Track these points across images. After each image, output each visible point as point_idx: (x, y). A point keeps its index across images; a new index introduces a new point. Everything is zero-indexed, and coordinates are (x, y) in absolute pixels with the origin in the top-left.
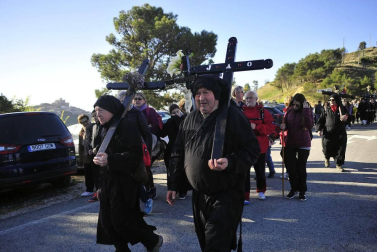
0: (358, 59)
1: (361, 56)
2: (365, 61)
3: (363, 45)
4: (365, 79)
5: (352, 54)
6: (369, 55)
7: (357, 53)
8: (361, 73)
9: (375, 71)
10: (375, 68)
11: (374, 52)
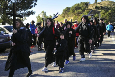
0: (94, 7)
1: (96, 5)
2: (97, 8)
3: (96, 1)
4: (97, 15)
5: (92, 4)
6: (98, 5)
7: (94, 4)
8: (96, 12)
9: (100, 12)
10: (100, 11)
11: (100, 4)
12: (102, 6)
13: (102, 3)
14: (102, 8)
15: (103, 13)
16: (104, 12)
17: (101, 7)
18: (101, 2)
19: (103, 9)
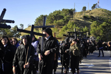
0: (82, 16)
1: (84, 14)
2: (85, 18)
3: (85, 8)
4: (86, 28)
5: (79, 13)
6: (88, 14)
7: (81, 13)
8: (84, 24)
9: (91, 24)
10: (91, 22)
11: (90, 13)
12: (93, 15)
13: (93, 11)
14: (93, 19)
15: (94, 26)
16: (95, 24)
17: (92, 17)
18: (91, 10)
19: (95, 20)
